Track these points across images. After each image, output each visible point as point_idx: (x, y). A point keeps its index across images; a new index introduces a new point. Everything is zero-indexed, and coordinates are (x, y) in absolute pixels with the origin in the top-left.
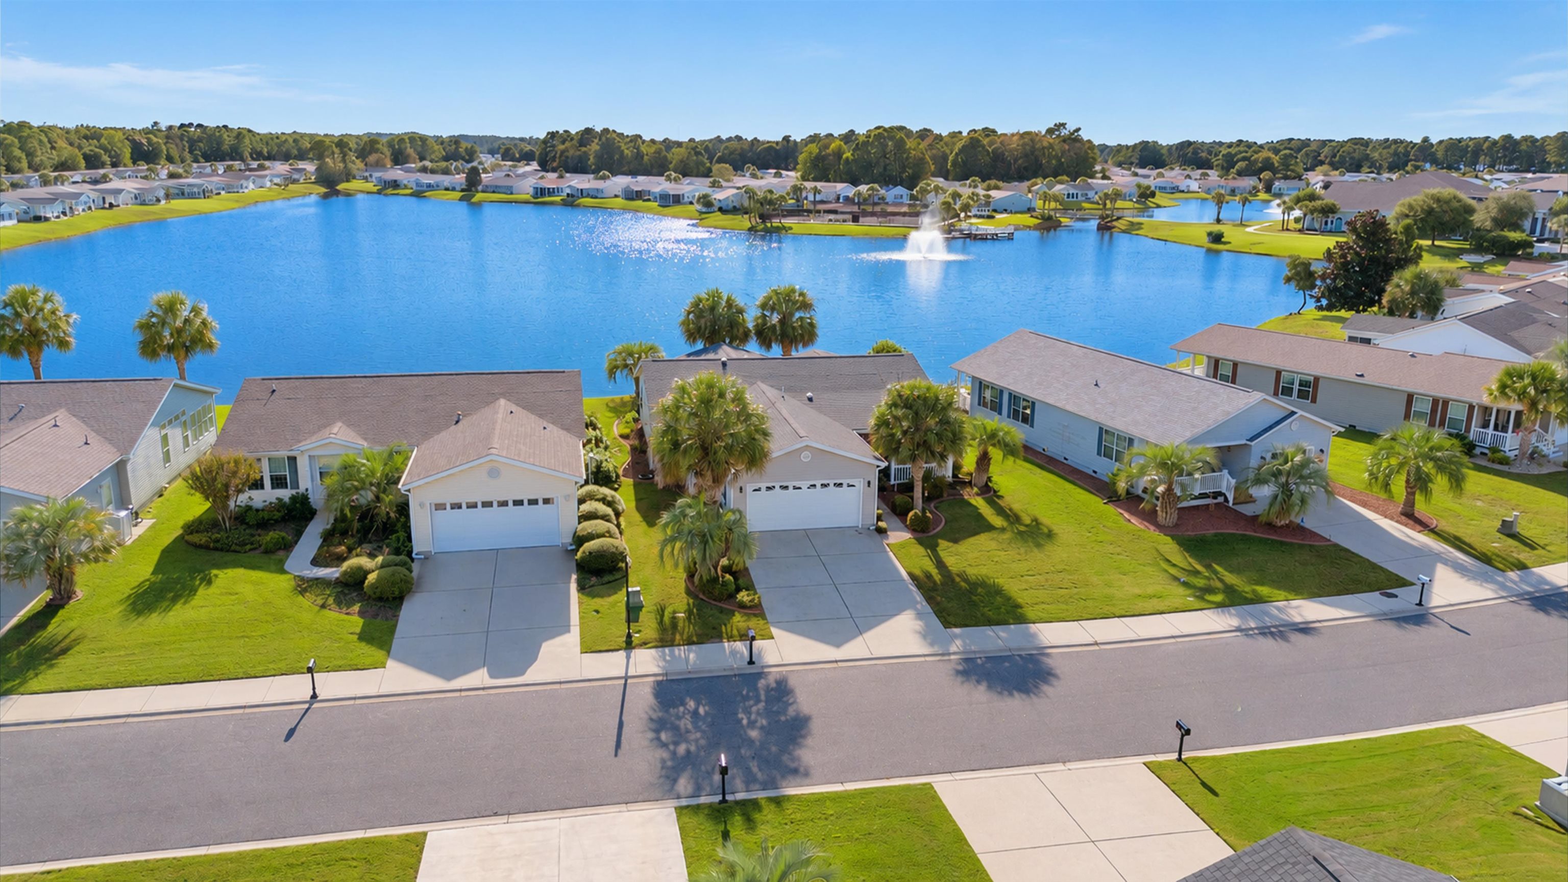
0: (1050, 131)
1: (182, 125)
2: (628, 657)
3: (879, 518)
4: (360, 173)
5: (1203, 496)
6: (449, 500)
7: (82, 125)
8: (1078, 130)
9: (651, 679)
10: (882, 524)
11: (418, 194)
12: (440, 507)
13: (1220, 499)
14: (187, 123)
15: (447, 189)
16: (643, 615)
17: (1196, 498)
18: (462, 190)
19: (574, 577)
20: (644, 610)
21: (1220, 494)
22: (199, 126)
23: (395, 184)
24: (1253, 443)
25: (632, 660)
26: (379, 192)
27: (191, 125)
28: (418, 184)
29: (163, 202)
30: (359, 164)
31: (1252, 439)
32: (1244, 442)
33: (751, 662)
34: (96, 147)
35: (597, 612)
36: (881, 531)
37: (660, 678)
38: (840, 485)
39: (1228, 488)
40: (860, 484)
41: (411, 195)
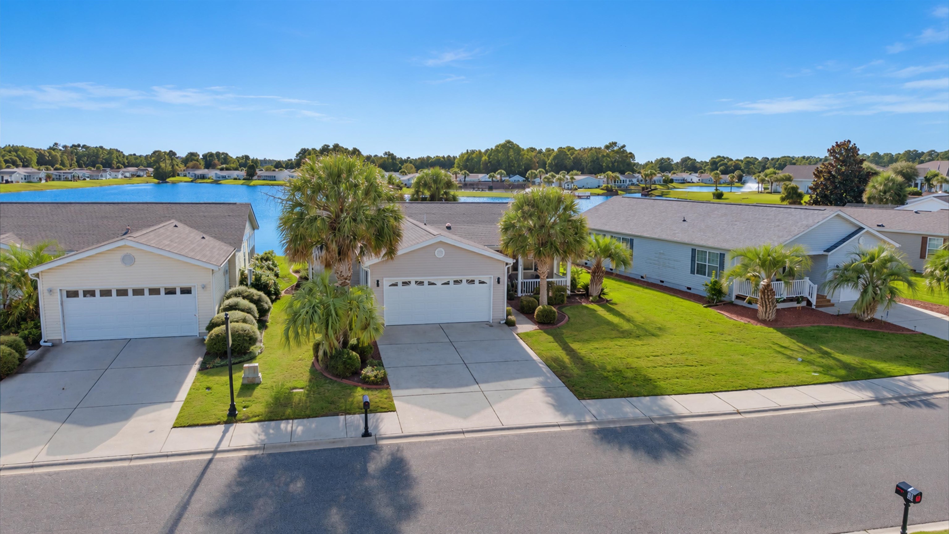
0: (607, 147)
1: (74, 146)
2: (225, 432)
3: (509, 314)
4: (183, 173)
5: (791, 300)
6: (80, 287)
7: (9, 145)
8: (624, 146)
9: (245, 453)
10: (512, 318)
11: (216, 182)
12: (72, 294)
13: (804, 304)
14: (76, 144)
15: (235, 179)
16: (258, 392)
17: (784, 301)
18: (244, 179)
19: (200, 359)
20: (260, 386)
21: (803, 298)
22: (84, 146)
23: (203, 177)
24: (830, 253)
25: (228, 435)
26: (192, 181)
27: (79, 146)
28: (216, 177)
29: (43, 182)
30: (182, 167)
31: (828, 250)
32: (822, 252)
33: (366, 434)
34: (15, 156)
35: (208, 388)
36: (510, 324)
37: (253, 453)
38: (472, 282)
39: (811, 294)
40: (490, 279)
41: (212, 183)
